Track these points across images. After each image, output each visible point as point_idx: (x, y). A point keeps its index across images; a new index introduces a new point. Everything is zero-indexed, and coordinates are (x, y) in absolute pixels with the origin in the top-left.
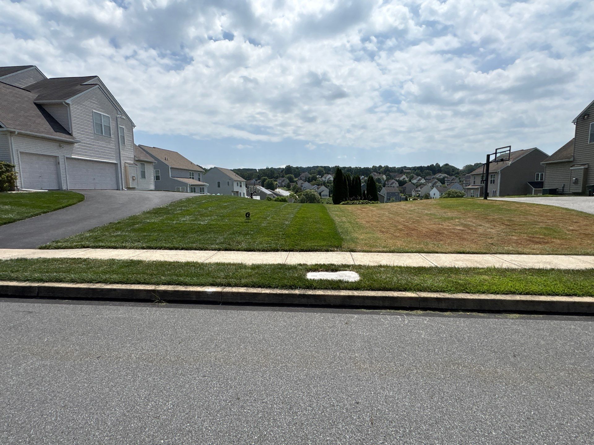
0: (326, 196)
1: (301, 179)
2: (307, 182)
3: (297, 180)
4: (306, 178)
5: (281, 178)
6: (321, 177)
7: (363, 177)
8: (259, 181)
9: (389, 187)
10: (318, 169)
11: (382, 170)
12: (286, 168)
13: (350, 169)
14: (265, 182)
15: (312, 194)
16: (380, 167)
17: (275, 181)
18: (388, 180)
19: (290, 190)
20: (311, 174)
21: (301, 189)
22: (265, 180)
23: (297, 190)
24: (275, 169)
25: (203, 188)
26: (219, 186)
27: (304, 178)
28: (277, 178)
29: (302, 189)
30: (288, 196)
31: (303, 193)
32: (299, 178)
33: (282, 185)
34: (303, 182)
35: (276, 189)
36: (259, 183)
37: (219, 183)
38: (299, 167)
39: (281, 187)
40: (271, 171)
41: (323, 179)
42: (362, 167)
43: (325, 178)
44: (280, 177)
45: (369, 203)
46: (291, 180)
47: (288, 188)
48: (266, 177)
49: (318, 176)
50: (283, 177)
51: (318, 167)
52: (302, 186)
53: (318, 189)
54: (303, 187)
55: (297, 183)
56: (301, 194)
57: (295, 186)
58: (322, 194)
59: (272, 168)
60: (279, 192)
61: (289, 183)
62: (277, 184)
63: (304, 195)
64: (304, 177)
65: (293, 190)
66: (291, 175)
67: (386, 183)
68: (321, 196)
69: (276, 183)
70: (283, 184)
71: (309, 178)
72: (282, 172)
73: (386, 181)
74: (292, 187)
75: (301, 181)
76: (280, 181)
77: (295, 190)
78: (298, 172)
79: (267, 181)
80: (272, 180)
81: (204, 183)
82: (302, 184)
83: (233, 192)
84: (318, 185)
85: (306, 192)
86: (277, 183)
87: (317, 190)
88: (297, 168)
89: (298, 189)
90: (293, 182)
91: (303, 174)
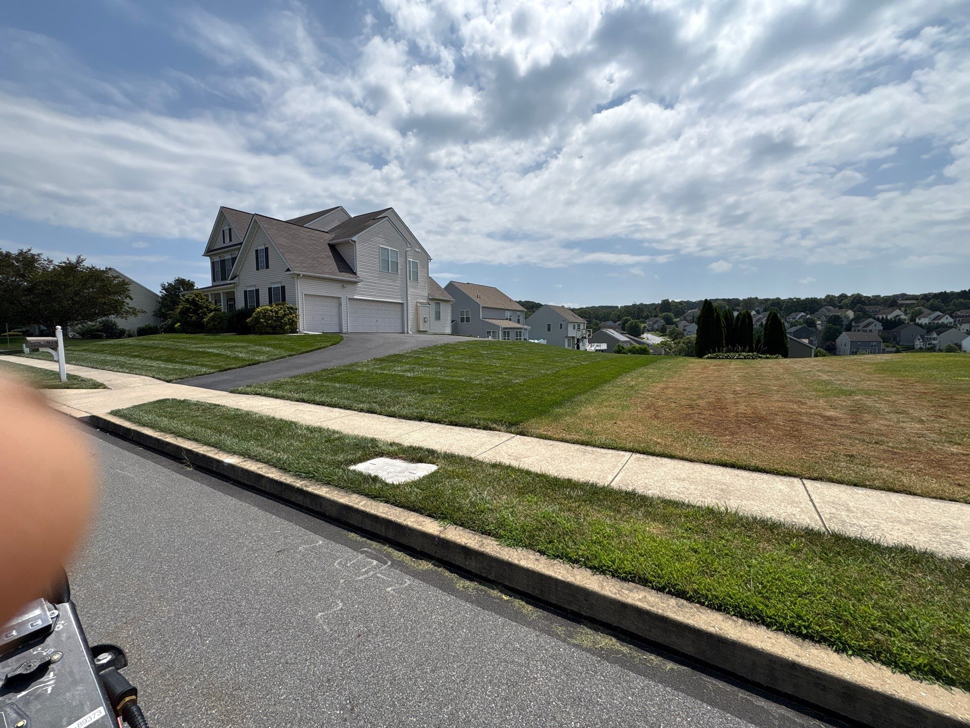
1: (685, 319)
2: (694, 324)
3: (678, 321)
5: (652, 318)
8: (619, 322)
14: (626, 325)
17: (644, 322)
18: (857, 319)
19: (666, 335)
21: (683, 335)
22: (626, 321)
23: (675, 336)
24: (646, 305)
25: (520, 332)
26: (549, 330)
27: (690, 318)
28: (647, 317)
29: (685, 334)
30: (658, 344)
31: (682, 340)
32: (682, 317)
33: (653, 328)
34: (687, 323)
35: (643, 334)
36: (618, 325)
37: (549, 325)
38: (685, 302)
39: (652, 330)
46: (669, 321)
47: (662, 332)
48: (629, 318)
50: (656, 316)
52: (684, 330)
54: (688, 331)
55: (677, 326)
56: (679, 342)
57: (673, 330)
59: (641, 304)
60: (648, 339)
61: (664, 325)
62: (645, 327)
63: (683, 343)
64: (690, 316)
65: (670, 336)
66: (669, 314)
67: (853, 324)
69: (642, 325)
70: (656, 326)
73: (853, 320)
74: (668, 331)
75: (684, 323)
76: (651, 323)
77: (673, 336)
78: (681, 308)
79: (629, 323)
80: (636, 320)
81: (526, 327)
82: (685, 326)
83: (567, 337)
86: (646, 325)
88: (681, 303)
89: (679, 333)
90: (672, 324)
91: (690, 311)
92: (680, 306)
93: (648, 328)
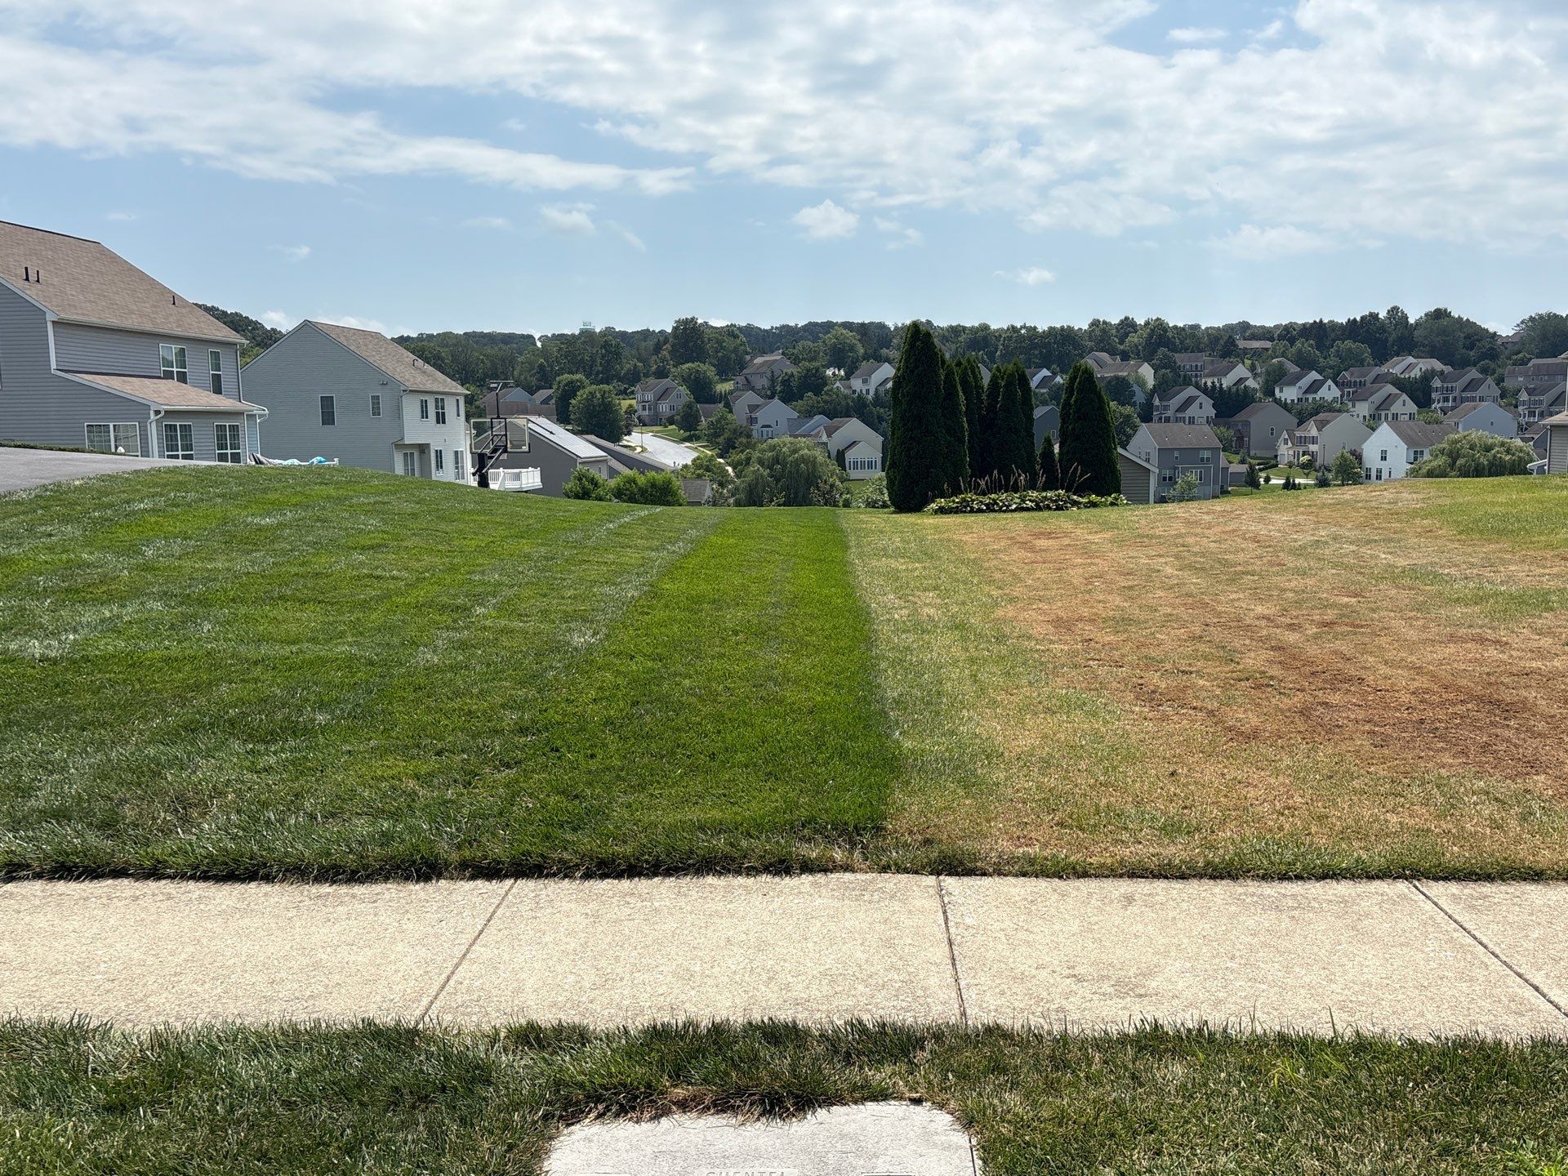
0: (870, 465)
1: (749, 386)
2: (776, 400)
3: (731, 392)
4: (773, 380)
5: (652, 380)
6: (848, 377)
7: (1045, 372)
8: (544, 394)
9: (1168, 420)
10: (830, 338)
11: (1133, 339)
12: (675, 329)
13: (981, 338)
14: (573, 401)
15: (803, 459)
16: (1127, 325)
17: (624, 393)
18: (1164, 388)
19: (697, 438)
20: (796, 361)
21: (749, 436)
22: (570, 391)
23: (728, 441)
24: (623, 334)
25: (234, 428)
26: (328, 418)
27: (762, 382)
28: (634, 378)
29: (755, 434)
30: (685, 466)
31: (756, 455)
32: (740, 379)
33: (657, 414)
34: (757, 400)
35: (629, 433)
36: (546, 401)
37: (327, 402)
38: (740, 329)
39: (652, 421)
40: (606, 345)
41: (857, 384)
42: (1042, 327)
43: (865, 381)
44: (646, 375)
45: (1075, 503)
46: (702, 391)
47: (686, 427)
48: (578, 376)
49: (829, 372)
50: (662, 374)
51: (829, 326)
52: (753, 421)
53: (829, 436)
54: (761, 422)
55: (728, 405)
56: (748, 460)
57: (718, 421)
58: (850, 456)
59: (609, 331)
60: (644, 450)
61: (689, 406)
62: (631, 411)
63: (761, 462)
64: (762, 374)
65: (712, 440)
66: (703, 367)
67: (1157, 402)
68: (844, 468)
69: (625, 404)
70: (664, 408)
71: (786, 383)
72: (658, 348)
73: (1154, 390)
74: (704, 422)
75: (750, 397)
76: (649, 396)
77: (721, 440)
78: (735, 350)
79: (582, 394)
80: (605, 387)
81: (245, 406)
82: (753, 408)
83: (400, 446)
84: (831, 415)
85: (773, 448)
86: (633, 402)
87: (824, 438)
88: (731, 331)
89: (737, 433)
90: (713, 399)
91: (759, 360)
92: (729, 343)
93: (640, 412)
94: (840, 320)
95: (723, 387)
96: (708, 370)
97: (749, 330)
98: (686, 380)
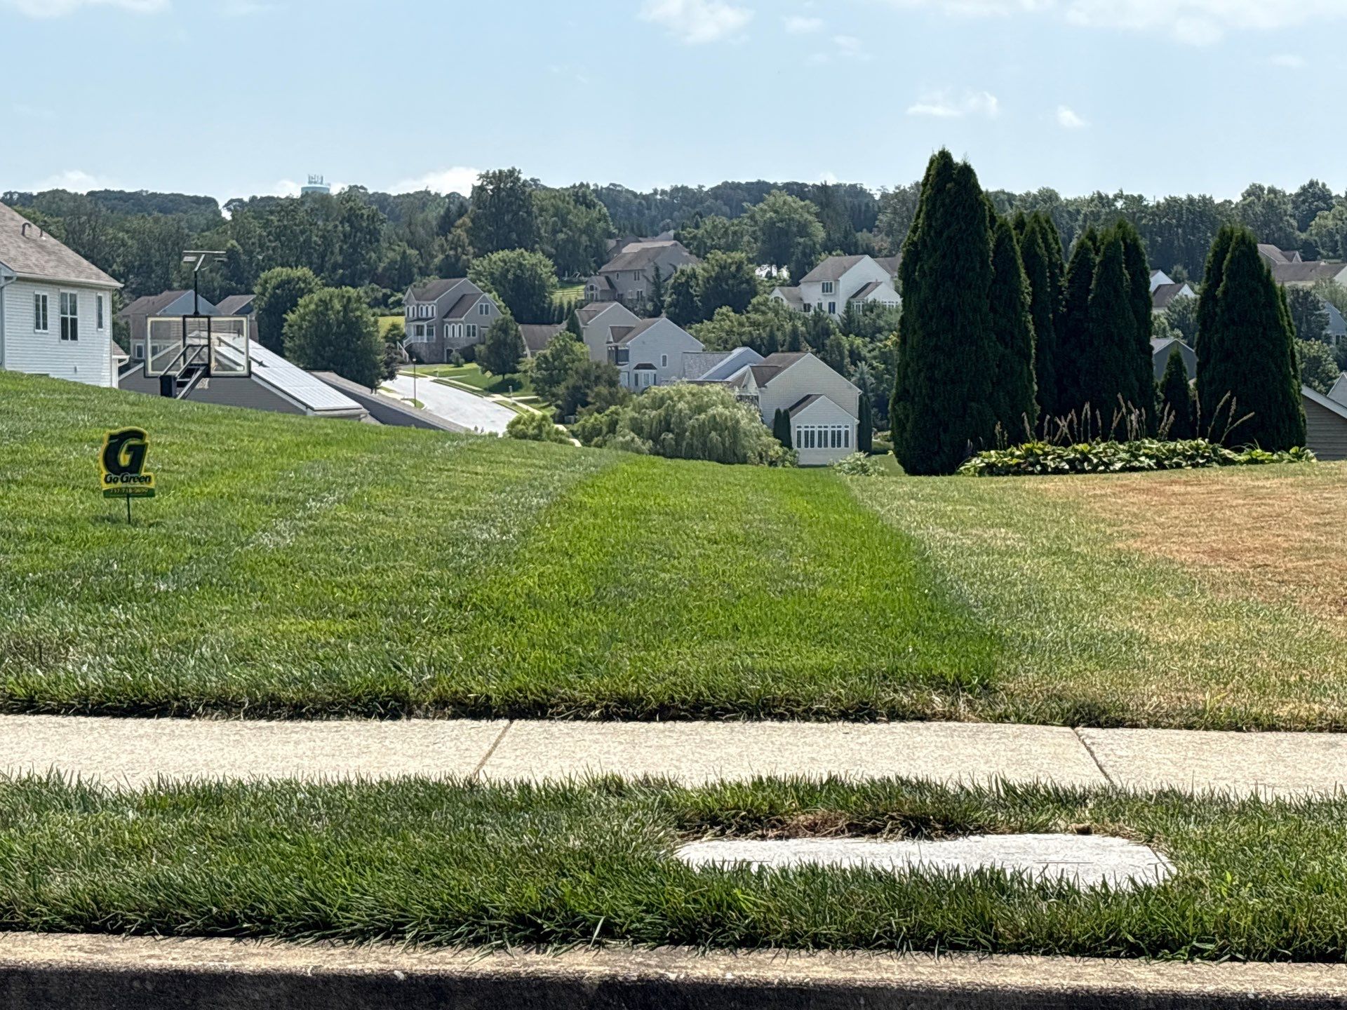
0: (837, 439)
1: (613, 294)
2: (663, 320)
3: (580, 305)
4: (657, 284)
5: (434, 281)
6: (795, 281)
7: (1165, 278)
10: (763, 211)
11: (1327, 221)
12: (479, 190)
14: (291, 317)
15: (715, 424)
16: (1314, 196)
17: (383, 303)
19: (517, 387)
20: (701, 251)
21: (612, 383)
23: (572, 391)
24: (382, 199)
27: (640, 288)
28: (401, 277)
29: (623, 380)
31: (629, 413)
32: (599, 281)
33: (442, 340)
34: (626, 317)
38: (598, 192)
39: (435, 355)
40: (352, 217)
41: (812, 293)
43: (827, 288)
44: (424, 273)
46: (526, 301)
47: (496, 366)
48: (303, 271)
49: (761, 272)
50: (452, 270)
51: (759, 190)
52: (619, 356)
53: (761, 384)
54: (635, 359)
55: (574, 327)
57: (557, 356)
58: (799, 422)
60: (417, 404)
61: (504, 328)
62: (395, 336)
64: (637, 274)
65: (544, 388)
66: (530, 259)
68: (787, 443)
69: (385, 323)
70: (456, 331)
71: (682, 289)
72: (446, 224)
74: (529, 361)
76: (430, 309)
77: (561, 390)
78: (588, 230)
79: (307, 303)
84: (765, 346)
85: (659, 403)
86: (400, 320)
87: (753, 389)
88: (581, 196)
89: (591, 377)
90: (546, 316)
93: (412, 339)
94: (781, 180)
95: (564, 296)
96: (538, 262)
97: (613, 196)
98: (498, 282)
